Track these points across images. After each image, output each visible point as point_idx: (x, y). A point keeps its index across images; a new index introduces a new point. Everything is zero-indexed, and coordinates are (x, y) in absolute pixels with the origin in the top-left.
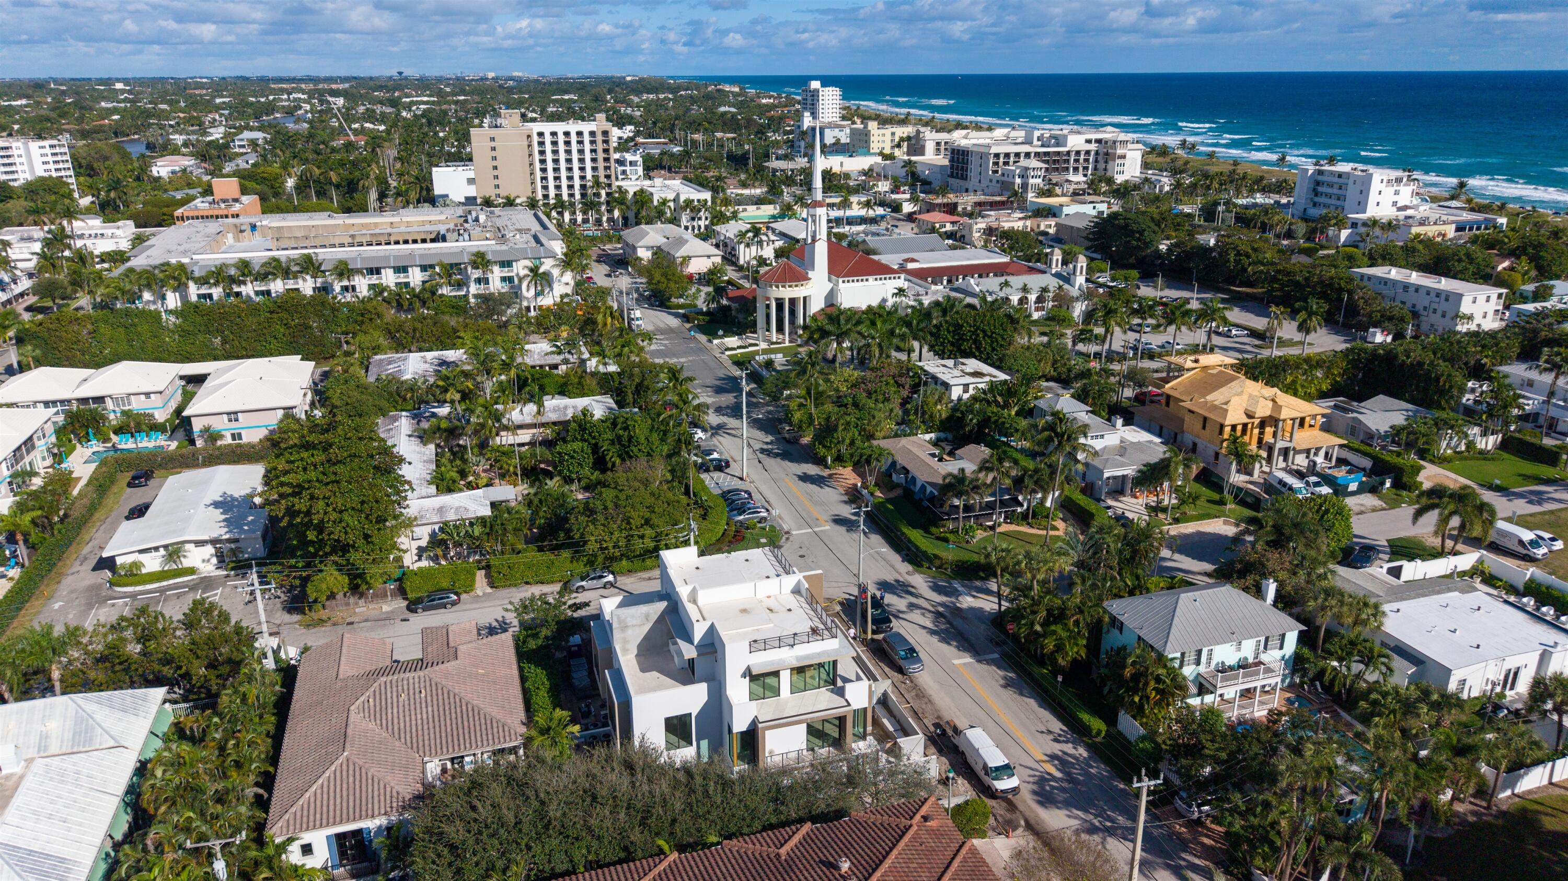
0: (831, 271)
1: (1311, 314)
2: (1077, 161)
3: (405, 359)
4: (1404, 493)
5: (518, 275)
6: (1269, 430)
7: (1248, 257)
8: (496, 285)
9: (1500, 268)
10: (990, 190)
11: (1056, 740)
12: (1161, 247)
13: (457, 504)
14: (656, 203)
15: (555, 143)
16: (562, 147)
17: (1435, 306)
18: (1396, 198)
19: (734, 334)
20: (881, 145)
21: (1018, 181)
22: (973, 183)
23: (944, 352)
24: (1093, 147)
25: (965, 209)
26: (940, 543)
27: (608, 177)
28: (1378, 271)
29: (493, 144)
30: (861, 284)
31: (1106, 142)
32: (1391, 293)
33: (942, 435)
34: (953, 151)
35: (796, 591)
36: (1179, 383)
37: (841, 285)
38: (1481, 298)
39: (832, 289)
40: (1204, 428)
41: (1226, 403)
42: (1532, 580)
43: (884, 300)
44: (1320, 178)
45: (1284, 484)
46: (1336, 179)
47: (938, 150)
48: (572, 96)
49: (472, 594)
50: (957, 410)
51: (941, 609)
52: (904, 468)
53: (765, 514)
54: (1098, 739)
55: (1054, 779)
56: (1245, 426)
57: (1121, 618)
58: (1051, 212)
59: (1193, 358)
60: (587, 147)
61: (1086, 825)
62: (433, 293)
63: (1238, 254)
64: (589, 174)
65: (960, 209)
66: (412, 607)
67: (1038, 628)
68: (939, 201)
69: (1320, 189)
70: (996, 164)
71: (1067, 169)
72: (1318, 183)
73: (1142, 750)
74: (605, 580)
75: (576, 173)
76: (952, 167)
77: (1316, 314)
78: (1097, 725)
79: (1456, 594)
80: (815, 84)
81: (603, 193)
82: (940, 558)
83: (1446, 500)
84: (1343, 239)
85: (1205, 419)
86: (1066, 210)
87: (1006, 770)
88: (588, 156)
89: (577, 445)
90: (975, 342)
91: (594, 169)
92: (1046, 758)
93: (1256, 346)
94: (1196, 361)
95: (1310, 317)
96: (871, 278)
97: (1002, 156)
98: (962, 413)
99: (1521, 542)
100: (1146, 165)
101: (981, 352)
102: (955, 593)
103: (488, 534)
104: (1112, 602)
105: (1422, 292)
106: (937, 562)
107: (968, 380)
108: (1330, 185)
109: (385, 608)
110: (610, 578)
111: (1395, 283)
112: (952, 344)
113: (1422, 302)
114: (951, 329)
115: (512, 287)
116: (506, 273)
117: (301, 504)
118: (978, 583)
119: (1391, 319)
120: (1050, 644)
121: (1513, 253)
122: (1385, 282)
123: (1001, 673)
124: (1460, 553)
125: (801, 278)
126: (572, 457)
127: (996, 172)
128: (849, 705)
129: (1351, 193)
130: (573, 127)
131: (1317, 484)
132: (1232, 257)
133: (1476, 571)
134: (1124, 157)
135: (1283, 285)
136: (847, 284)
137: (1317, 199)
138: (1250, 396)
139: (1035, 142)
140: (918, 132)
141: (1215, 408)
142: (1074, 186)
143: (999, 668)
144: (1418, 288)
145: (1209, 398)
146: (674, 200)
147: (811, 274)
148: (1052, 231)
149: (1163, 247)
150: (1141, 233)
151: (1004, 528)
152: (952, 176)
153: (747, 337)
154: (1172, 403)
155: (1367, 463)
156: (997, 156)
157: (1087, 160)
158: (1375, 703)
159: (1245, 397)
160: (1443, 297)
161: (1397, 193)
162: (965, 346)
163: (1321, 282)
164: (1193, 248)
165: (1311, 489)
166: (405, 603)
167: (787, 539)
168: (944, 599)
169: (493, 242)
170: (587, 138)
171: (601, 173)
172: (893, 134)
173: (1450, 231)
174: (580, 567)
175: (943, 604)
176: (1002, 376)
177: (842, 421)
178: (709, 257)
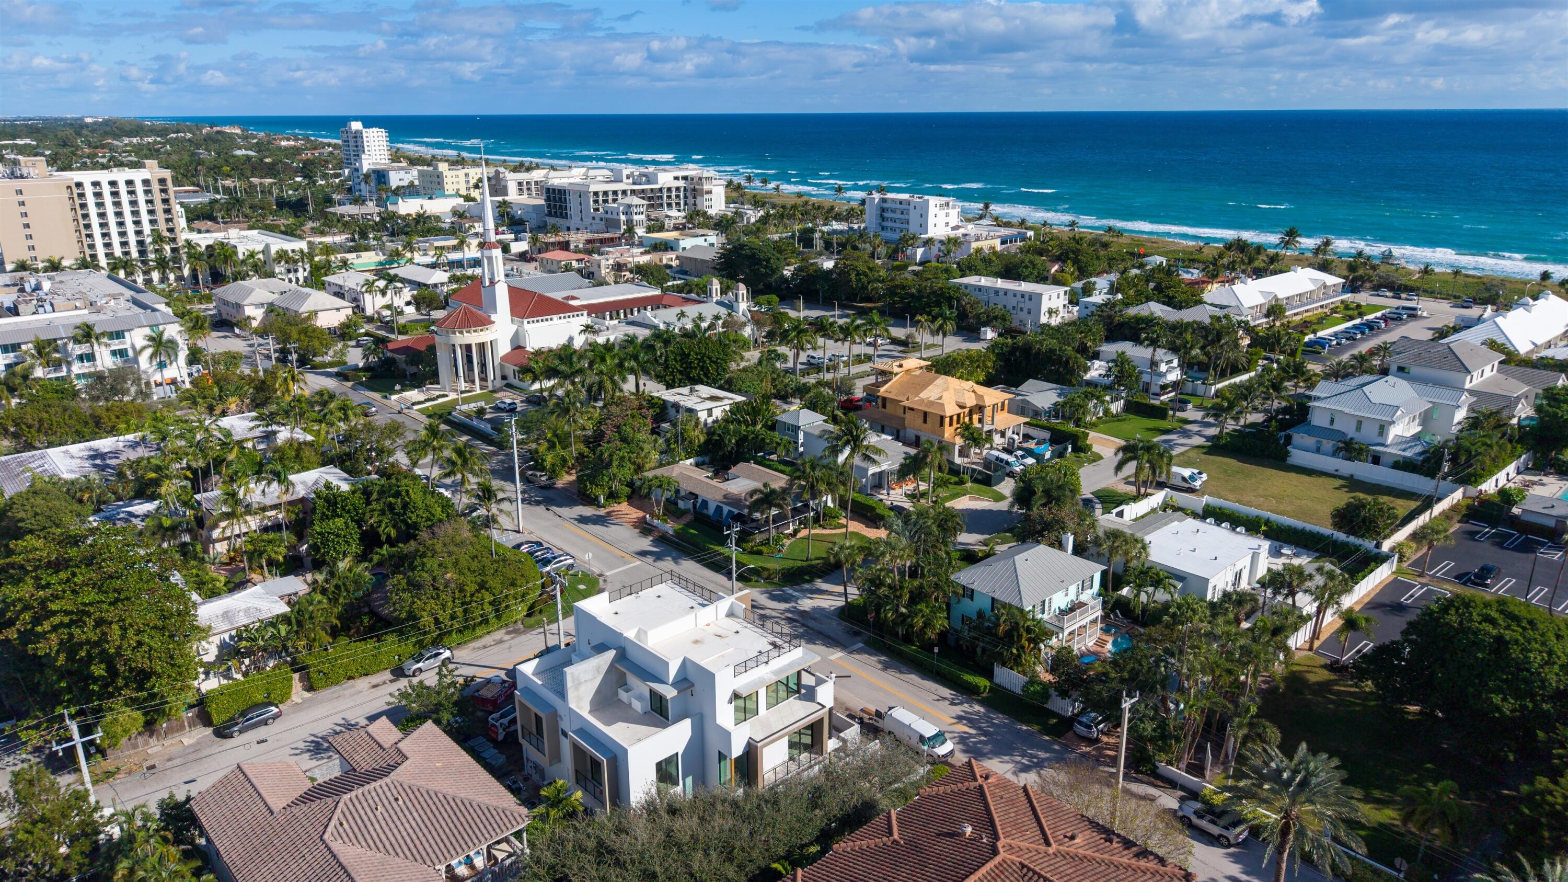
0: (514, 313)
1: (946, 319)
2: (669, 197)
3: (42, 457)
4: (1082, 455)
5: (133, 347)
6: (976, 417)
7: (867, 276)
8: (105, 360)
9: (1053, 271)
10: (595, 227)
11: (952, 704)
12: (785, 272)
13: (243, 606)
14: (241, 256)
15: (98, 195)
16: (108, 199)
17: (1021, 305)
18: (947, 219)
19: (413, 387)
20: (456, 187)
21: (623, 218)
22: (574, 221)
23: (673, 381)
24: (681, 183)
25: (577, 246)
26: (755, 557)
27: (171, 230)
28: (971, 280)
29: (21, 198)
30: (545, 323)
31: (692, 179)
32: (985, 297)
33: (700, 459)
34: (548, 190)
35: (731, 614)
36: (891, 386)
37: (526, 326)
38: (1054, 296)
39: (517, 331)
40: (925, 421)
41: (940, 398)
42: (1207, 505)
43: (571, 339)
44: (885, 205)
45: (1002, 460)
46: (899, 206)
47: (521, 190)
48: (28, 141)
49: (288, 703)
50: (713, 433)
51: (790, 615)
52: (691, 493)
53: (570, 561)
54: (985, 695)
55: (971, 736)
56: (959, 415)
57: (973, 587)
58: (667, 246)
59: (898, 363)
60: (141, 198)
61: (1019, 766)
62: (25, 377)
63: (858, 274)
64: (147, 228)
65: (572, 247)
66: (222, 733)
67: (903, 610)
68: (552, 240)
69: (886, 215)
70: (596, 202)
71: (662, 205)
72: (883, 210)
73: (1035, 693)
74: (443, 657)
75: (130, 228)
76: (549, 206)
77: (950, 319)
78: (982, 682)
79: (1176, 523)
80: (356, 126)
81: (167, 248)
82: (767, 570)
83: (1140, 453)
84: (918, 257)
85: (925, 414)
86: (682, 244)
87: (939, 738)
88: (143, 208)
89: (339, 522)
90: (702, 368)
91: (152, 222)
92: (955, 721)
93: (901, 352)
94: (901, 366)
95: (945, 322)
96: (555, 317)
97: (601, 194)
98: (719, 435)
99: (1184, 479)
100: (729, 201)
101: (708, 378)
102: (796, 599)
103: (297, 632)
104: (957, 575)
105: (1010, 295)
106: (765, 574)
107: (710, 405)
108: (893, 211)
109: (187, 741)
110: (447, 654)
111: (987, 289)
112: (681, 373)
113: (1011, 302)
114: (678, 358)
115: (126, 361)
116: (116, 345)
117: (88, 633)
118: (807, 586)
119: (996, 318)
120: (919, 622)
121: (1061, 258)
122: (980, 289)
123: (875, 659)
124: (1151, 495)
125: (484, 322)
126: (338, 536)
127: (597, 210)
128: (824, 707)
129: (913, 217)
130: (121, 175)
131: (1023, 457)
132: (853, 277)
133: (1165, 507)
134: (710, 192)
135: (902, 298)
136: (532, 325)
137: (885, 224)
138: (955, 390)
139: (625, 180)
140: (497, 173)
141: (932, 403)
142: (673, 221)
143: (870, 654)
144: (1006, 292)
145: (923, 395)
146: (263, 252)
147: (493, 317)
148: (674, 263)
149: (787, 272)
150: (768, 260)
151: (803, 533)
152: (550, 214)
153: (428, 389)
154: (888, 405)
155: (1046, 435)
156: (596, 194)
157: (678, 196)
158: (1174, 615)
159: (952, 391)
160: (1027, 297)
161: (947, 215)
162: (694, 373)
163: (934, 292)
164: (815, 271)
165: (1021, 461)
166: (209, 731)
167: (605, 581)
168: (787, 606)
169: (86, 311)
170: (139, 188)
171: (162, 226)
172: (467, 175)
173: (997, 243)
174: (409, 647)
175: (788, 611)
176: (740, 398)
177: (615, 457)
178: (338, 309)
